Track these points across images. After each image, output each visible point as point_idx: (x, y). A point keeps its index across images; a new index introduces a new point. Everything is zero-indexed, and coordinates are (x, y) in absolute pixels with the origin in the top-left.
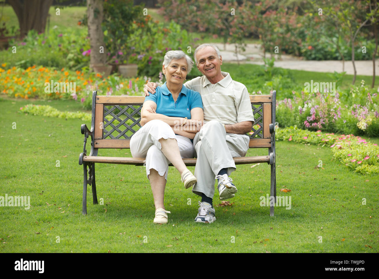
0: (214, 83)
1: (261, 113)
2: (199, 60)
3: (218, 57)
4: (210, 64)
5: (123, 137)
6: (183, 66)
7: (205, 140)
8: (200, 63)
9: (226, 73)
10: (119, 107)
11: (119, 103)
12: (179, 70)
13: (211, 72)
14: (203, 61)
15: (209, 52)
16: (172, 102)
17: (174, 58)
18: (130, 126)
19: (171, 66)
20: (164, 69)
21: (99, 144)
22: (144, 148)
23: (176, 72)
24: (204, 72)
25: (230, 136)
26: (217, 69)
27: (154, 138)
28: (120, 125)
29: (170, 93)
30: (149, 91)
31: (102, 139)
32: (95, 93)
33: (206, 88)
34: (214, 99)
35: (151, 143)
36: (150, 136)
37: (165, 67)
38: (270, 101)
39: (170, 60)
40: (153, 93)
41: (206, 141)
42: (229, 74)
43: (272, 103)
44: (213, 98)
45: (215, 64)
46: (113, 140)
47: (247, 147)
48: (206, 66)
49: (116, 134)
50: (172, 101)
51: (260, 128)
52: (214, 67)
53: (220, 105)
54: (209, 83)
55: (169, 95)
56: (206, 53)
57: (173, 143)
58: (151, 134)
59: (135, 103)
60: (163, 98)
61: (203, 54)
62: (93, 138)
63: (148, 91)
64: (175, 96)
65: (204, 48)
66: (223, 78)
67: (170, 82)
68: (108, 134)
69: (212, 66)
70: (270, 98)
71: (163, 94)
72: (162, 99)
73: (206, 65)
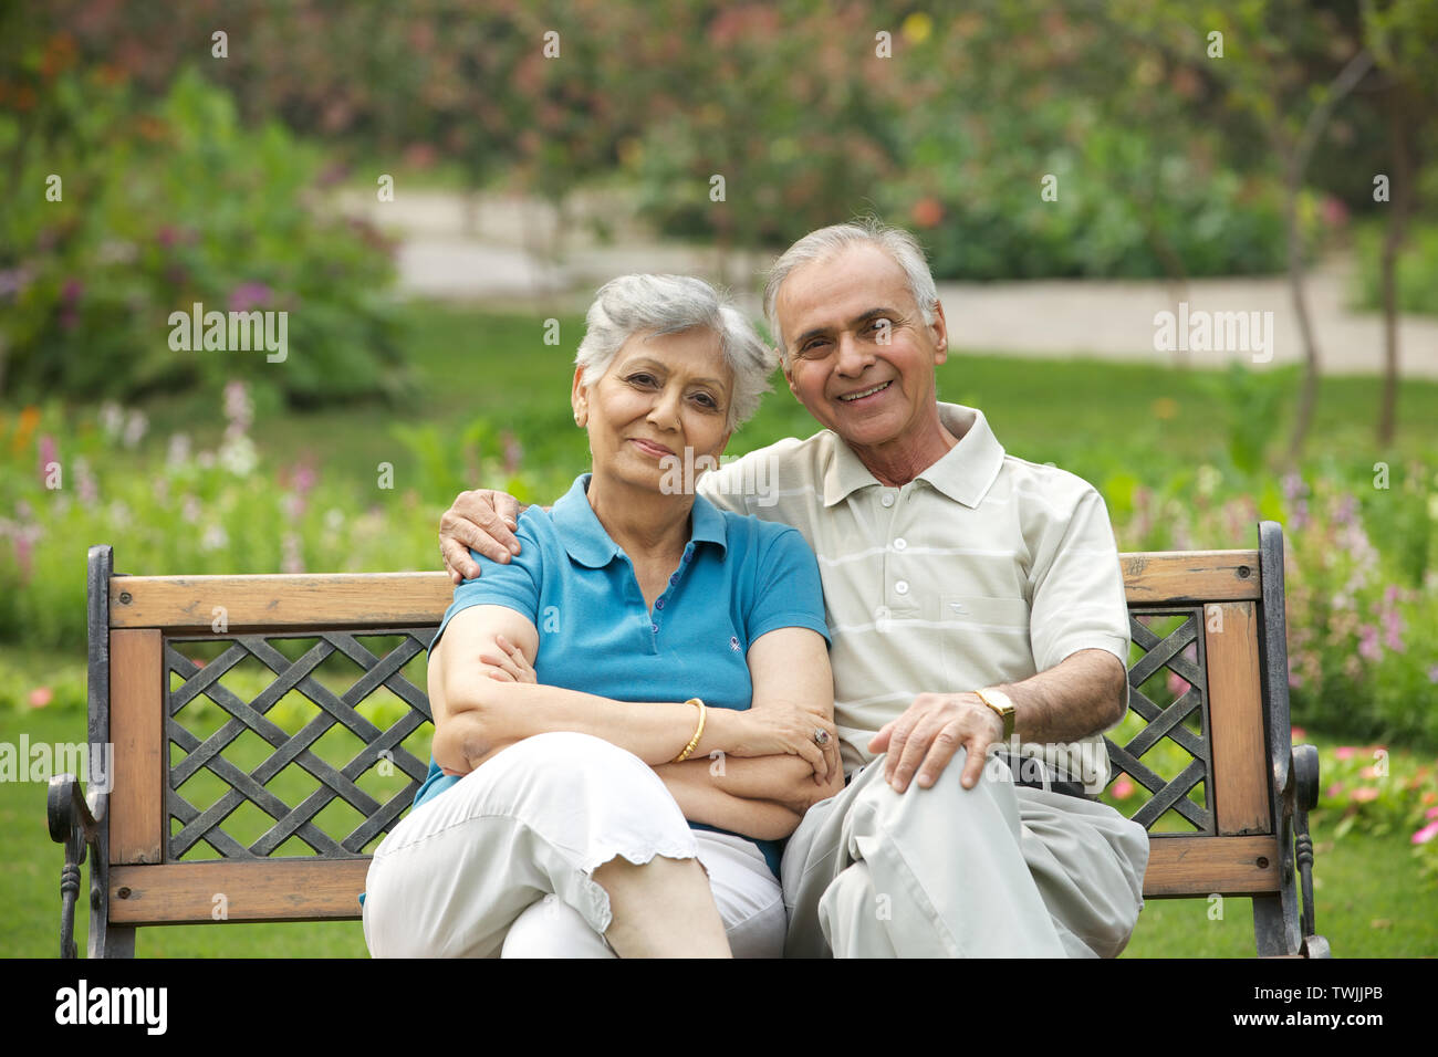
0: (899, 483)
1: (1191, 671)
2: (797, 332)
3: (920, 315)
4: (868, 367)
5: (297, 848)
6: (699, 383)
7: (889, 864)
8: (799, 355)
9: (961, 410)
10: (263, 651)
11: (267, 622)
12: (665, 405)
13: (872, 411)
14: (819, 341)
15: (860, 285)
16: (631, 610)
17: (645, 325)
18: (344, 772)
19: (620, 378)
20: (584, 390)
21: (139, 897)
22: (485, 922)
23: (651, 417)
24: (829, 410)
25: (1033, 829)
26: (910, 393)
27: (555, 856)
28: (275, 767)
29: (620, 553)
30: (476, 545)
31: (162, 863)
32: (105, 561)
33: (842, 514)
34: (902, 587)
35: (530, 888)
36: (528, 840)
37: (589, 377)
38: (1247, 587)
39: (619, 337)
40: (504, 556)
41: (902, 870)
42: (980, 414)
43: (1259, 603)
44: (899, 579)
45: (898, 365)
46: (237, 870)
47: (1136, 894)
48: (842, 375)
49: (250, 826)
50: (628, 604)
51: (1192, 770)
52: (890, 383)
53: (945, 625)
54: (865, 479)
55: (614, 567)
56: (840, 294)
57: (682, 888)
58: (533, 827)
59: (370, 619)
60: (575, 585)
61: (823, 301)
62: (104, 860)
63: (470, 550)
64: (654, 572)
65: (829, 261)
66: (948, 449)
67: (612, 475)
68: (198, 825)
69: (879, 374)
70: (1243, 571)
71: (575, 564)
72: (567, 589)
73: (838, 368)
